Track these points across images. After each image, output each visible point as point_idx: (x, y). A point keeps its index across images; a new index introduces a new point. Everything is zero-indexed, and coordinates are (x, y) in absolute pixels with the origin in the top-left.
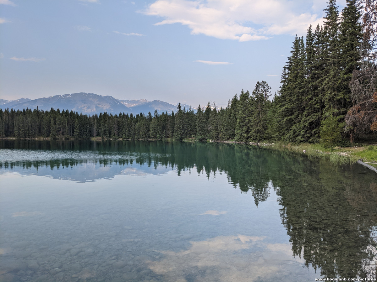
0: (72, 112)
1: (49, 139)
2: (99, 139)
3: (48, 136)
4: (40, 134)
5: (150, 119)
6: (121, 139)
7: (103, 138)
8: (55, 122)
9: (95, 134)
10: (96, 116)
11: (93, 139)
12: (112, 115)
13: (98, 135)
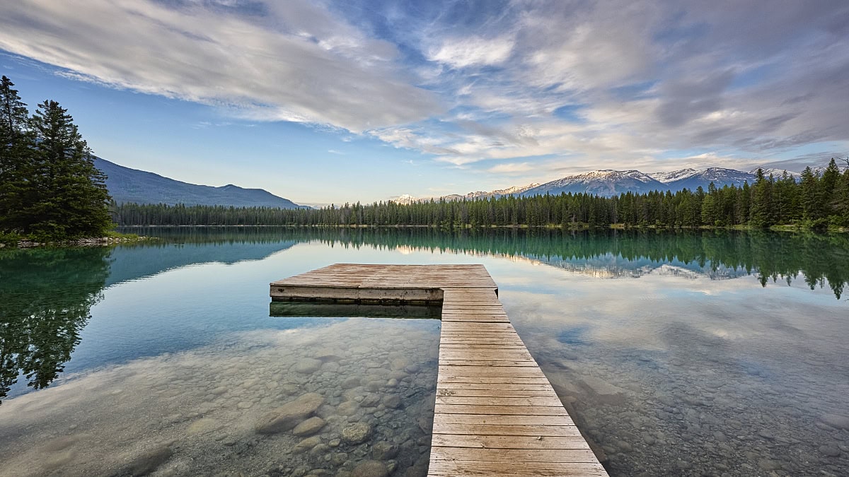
0: (586, 194)
1: (560, 226)
2: (622, 226)
3: (559, 224)
4: (551, 220)
5: (701, 196)
6: (653, 227)
7: (626, 224)
8: (567, 207)
9: (616, 220)
10: (616, 197)
11: (612, 226)
12: (638, 195)
13: (620, 221)
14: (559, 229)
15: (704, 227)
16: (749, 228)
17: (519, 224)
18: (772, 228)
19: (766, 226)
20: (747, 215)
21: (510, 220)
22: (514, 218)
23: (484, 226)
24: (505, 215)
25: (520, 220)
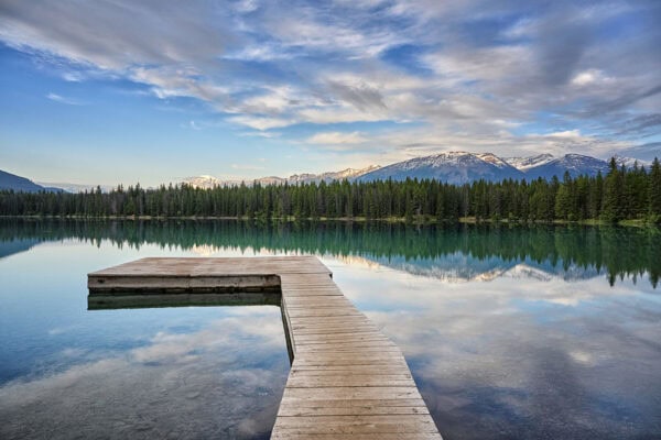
0: (434, 180)
1: (403, 220)
2: (472, 220)
3: (402, 216)
4: (393, 212)
5: (556, 186)
6: (506, 221)
7: (478, 218)
8: (412, 196)
9: (466, 213)
10: (468, 185)
11: (462, 220)
12: (491, 183)
13: (471, 214)
14: (402, 223)
15: (557, 221)
16: (600, 222)
17: (355, 216)
18: (621, 223)
19: (616, 220)
20: (599, 208)
21: (344, 211)
22: (349, 208)
23: (310, 219)
24: (338, 206)
25: (357, 211)
